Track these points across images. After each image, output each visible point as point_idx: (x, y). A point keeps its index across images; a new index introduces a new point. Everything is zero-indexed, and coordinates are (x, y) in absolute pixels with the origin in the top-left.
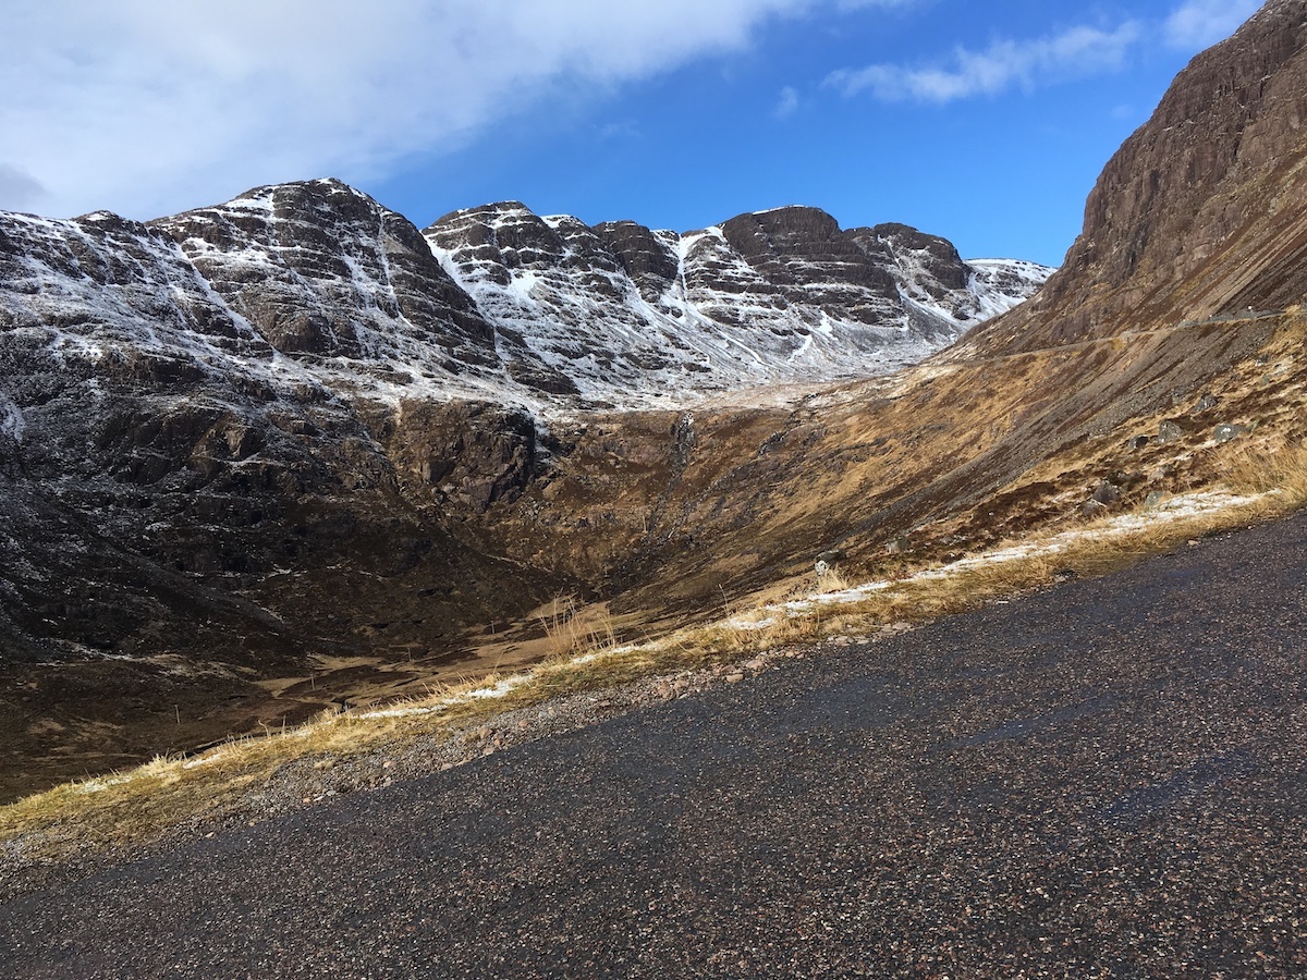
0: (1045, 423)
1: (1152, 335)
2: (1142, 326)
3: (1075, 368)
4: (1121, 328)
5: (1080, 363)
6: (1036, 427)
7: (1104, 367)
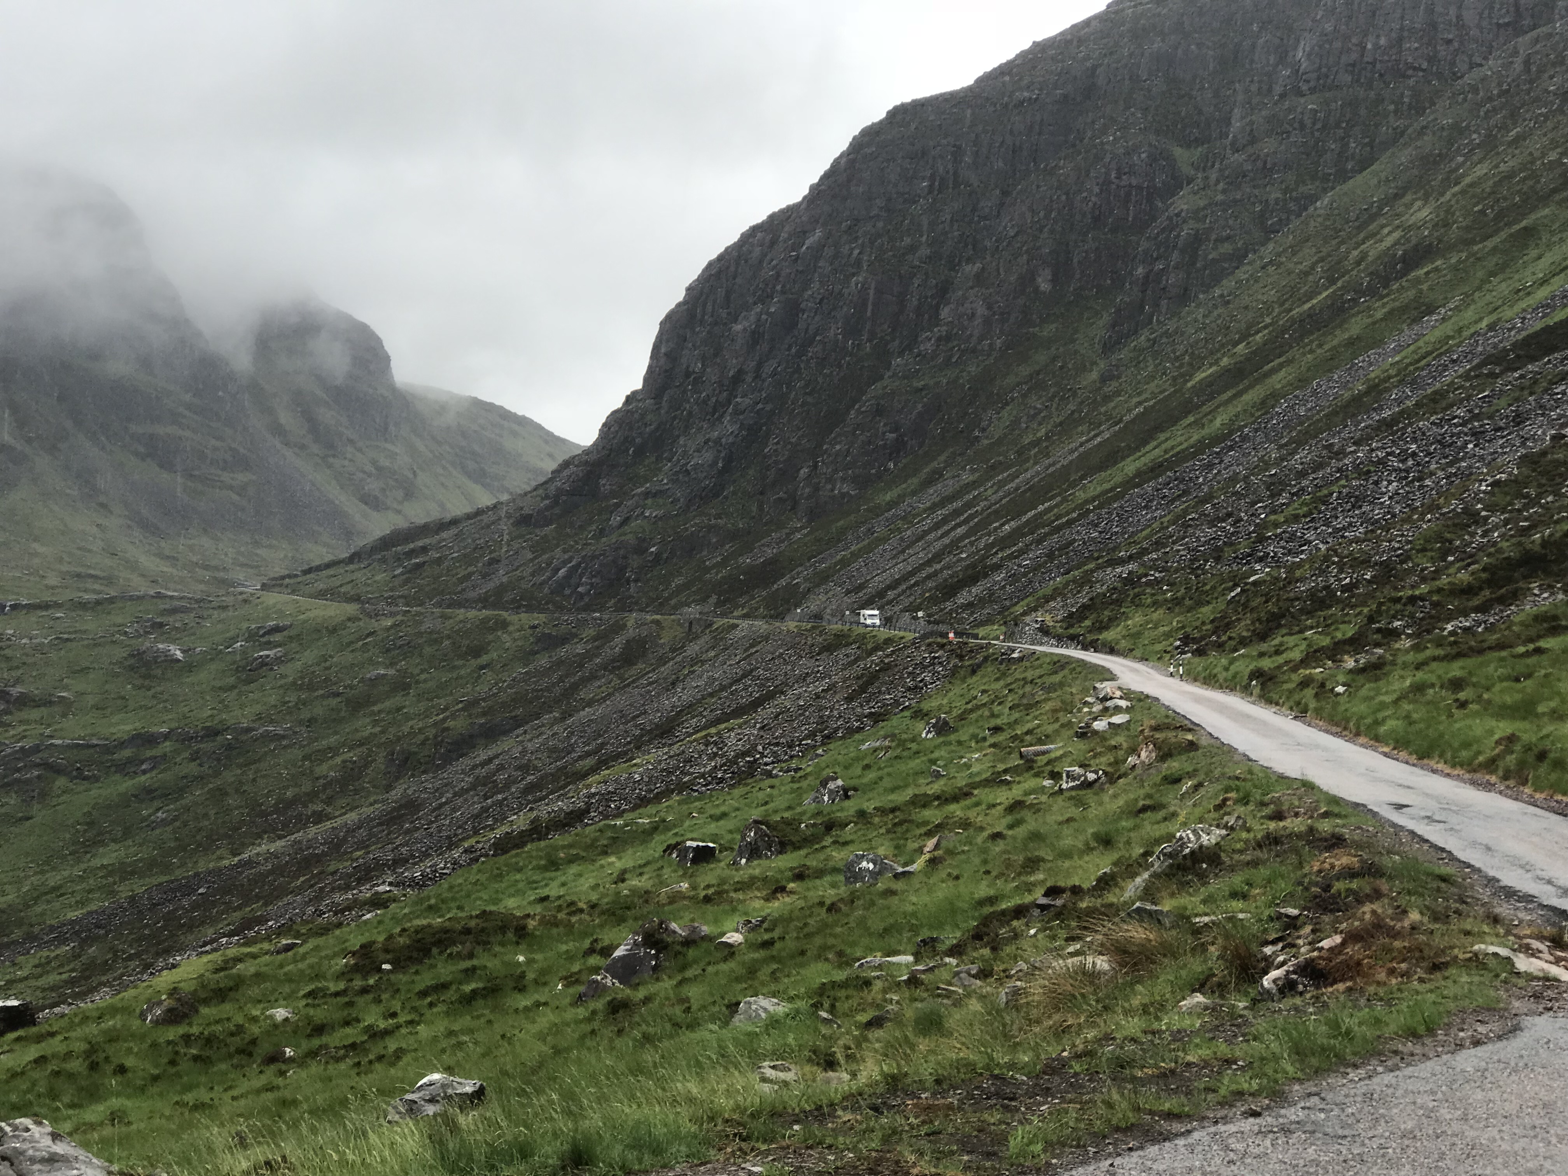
0: (501, 768)
1: (735, 626)
2: (719, 604)
3: (581, 661)
4: (683, 598)
5: (589, 655)
6: (483, 772)
7: (634, 671)
